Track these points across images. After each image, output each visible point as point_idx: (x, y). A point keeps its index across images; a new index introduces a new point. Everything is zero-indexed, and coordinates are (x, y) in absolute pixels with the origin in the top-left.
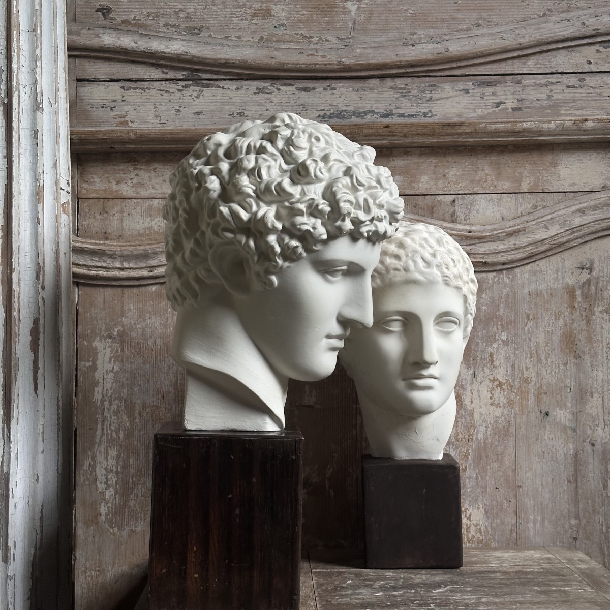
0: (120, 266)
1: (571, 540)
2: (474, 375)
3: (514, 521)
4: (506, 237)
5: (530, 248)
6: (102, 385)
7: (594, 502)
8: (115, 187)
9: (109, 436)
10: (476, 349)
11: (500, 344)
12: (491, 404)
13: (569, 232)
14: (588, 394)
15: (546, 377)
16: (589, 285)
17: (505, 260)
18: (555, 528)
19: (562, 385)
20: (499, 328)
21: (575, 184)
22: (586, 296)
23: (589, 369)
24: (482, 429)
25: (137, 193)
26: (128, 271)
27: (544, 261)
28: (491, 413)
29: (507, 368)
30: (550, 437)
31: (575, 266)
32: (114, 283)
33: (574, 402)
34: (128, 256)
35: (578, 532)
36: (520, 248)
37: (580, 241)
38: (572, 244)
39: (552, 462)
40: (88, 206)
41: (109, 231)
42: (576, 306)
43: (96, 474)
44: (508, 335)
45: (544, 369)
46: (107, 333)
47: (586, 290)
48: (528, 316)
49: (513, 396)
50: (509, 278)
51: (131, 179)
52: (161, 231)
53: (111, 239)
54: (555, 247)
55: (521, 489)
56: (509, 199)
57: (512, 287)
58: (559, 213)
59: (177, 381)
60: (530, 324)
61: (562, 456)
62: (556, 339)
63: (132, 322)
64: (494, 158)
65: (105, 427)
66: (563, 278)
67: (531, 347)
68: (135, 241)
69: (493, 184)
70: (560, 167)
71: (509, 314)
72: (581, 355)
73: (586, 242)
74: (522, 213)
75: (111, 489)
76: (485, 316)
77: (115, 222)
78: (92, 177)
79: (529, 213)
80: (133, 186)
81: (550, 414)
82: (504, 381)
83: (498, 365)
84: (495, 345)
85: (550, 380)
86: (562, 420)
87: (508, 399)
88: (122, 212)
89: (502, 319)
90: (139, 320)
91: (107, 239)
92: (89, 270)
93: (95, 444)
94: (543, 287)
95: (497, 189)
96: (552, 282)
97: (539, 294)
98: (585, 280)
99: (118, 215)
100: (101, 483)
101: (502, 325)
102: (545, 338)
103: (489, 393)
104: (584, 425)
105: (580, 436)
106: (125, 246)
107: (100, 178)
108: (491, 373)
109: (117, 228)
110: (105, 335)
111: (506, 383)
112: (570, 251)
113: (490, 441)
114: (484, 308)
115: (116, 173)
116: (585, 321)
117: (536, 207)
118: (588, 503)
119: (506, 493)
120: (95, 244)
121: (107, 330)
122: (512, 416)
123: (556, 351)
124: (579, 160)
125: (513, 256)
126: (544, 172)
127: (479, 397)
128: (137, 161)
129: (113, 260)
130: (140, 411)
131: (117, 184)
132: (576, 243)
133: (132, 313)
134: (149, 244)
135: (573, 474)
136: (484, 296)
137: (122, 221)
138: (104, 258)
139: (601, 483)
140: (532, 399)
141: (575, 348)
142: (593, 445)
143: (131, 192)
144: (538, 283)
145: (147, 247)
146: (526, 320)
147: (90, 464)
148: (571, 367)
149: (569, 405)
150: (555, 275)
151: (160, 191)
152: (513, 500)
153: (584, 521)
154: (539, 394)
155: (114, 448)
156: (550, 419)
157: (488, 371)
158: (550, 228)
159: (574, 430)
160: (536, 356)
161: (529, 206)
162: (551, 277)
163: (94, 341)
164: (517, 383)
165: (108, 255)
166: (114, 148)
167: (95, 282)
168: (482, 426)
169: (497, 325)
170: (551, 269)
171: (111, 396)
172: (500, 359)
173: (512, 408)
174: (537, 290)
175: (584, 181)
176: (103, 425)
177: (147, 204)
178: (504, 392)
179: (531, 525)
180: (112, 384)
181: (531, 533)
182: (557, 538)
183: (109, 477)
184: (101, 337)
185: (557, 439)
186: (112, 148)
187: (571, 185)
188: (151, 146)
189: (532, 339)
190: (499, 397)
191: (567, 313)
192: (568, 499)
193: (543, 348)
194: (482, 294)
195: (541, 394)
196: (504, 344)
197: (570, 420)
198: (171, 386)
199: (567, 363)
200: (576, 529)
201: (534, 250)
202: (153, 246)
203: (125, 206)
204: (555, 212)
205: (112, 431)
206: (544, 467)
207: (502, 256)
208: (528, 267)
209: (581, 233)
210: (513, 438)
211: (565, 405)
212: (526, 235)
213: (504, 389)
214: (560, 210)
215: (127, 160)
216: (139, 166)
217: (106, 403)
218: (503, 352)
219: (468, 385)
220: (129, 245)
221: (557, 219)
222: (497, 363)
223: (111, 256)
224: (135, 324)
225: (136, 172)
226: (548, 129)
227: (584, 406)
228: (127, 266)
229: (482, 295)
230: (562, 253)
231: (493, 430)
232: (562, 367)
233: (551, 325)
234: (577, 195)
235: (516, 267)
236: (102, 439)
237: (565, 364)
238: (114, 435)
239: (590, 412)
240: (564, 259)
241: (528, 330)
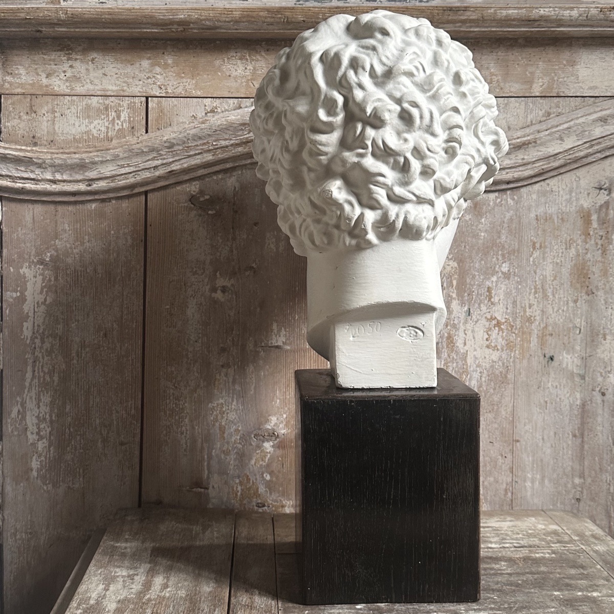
0: (52, 178)
1: (573, 501)
2: (469, 313)
3: (509, 480)
4: (513, 150)
5: (541, 164)
6: (32, 319)
7: (601, 459)
8: (45, 81)
9: (42, 379)
10: (472, 283)
11: (500, 277)
12: (488, 347)
13: (587, 145)
14: (601, 336)
15: (553, 317)
16: (607, 208)
17: (511, 177)
18: (556, 488)
19: (571, 325)
20: (500, 258)
21: (596, 87)
22: (603, 222)
23: (603, 307)
24: (476, 375)
25: (72, 89)
26: (62, 184)
27: (556, 178)
28: (487, 357)
29: (507, 305)
30: (554, 385)
31: (592, 185)
32: (45, 199)
33: (584, 345)
34: (60, 166)
35: (582, 493)
36: (528, 164)
37: (600, 156)
38: (590, 159)
39: (556, 414)
40: (13, 104)
41: (38, 135)
42: (591, 233)
43: (26, 423)
44: (509, 267)
45: (549, 306)
46: (37, 258)
47: (603, 215)
48: (534, 244)
49: (513, 337)
50: (513, 199)
51: (65, 72)
52: (102, 136)
53: (41, 145)
54: (570, 163)
55: (518, 444)
56: (518, 104)
57: (517, 210)
58: (577, 122)
59: (122, 317)
60: (536, 254)
61: (568, 407)
62: (565, 272)
63: (68, 246)
64: (501, 54)
65: (36, 369)
66: (577, 199)
67: (536, 281)
68: (69, 148)
69: (499, 85)
70: (579, 67)
71: (512, 242)
72: (594, 291)
73: (606, 157)
74: (532, 122)
75: (44, 440)
76: (484, 244)
77: (45, 123)
78: (17, 68)
79: (540, 122)
80: (67, 80)
81: (555, 359)
82: (503, 321)
83: (497, 301)
84: (494, 279)
85: (557, 320)
86: (569, 365)
87: (507, 340)
88: (54, 112)
89: (503, 247)
90: (77, 244)
91: (35, 144)
92: (13, 182)
93: (25, 388)
94: (553, 210)
95: (503, 92)
96: (564, 205)
97: (548, 218)
98: (603, 202)
99: (49, 116)
100: (32, 433)
101: (503, 255)
102: (553, 271)
103: (485, 334)
104: (594, 371)
105: (589, 384)
106: (57, 154)
107: (27, 69)
108: (488, 310)
109: (48, 132)
110: (35, 260)
111: (506, 322)
112: (587, 168)
113: (485, 389)
114: (483, 234)
115: (45, 64)
116: (600, 251)
117: (549, 114)
118: (594, 460)
119: (501, 448)
120: (21, 150)
121: (37, 254)
122: (512, 360)
123: (565, 286)
124: (601, 58)
125: (520, 173)
126: (560, 72)
127: (474, 338)
128: (71, 49)
129: (42, 170)
130: (78, 350)
131: (47, 77)
132: (594, 158)
133: (67, 235)
134: (87, 152)
135: (579, 428)
136: (483, 220)
137: (54, 124)
138: (32, 168)
139: (610, 438)
140: (534, 340)
141: (587, 283)
142: (603, 394)
143: (65, 87)
144: (547, 205)
145: (84, 156)
146: (532, 250)
147: (19, 411)
148: (582, 304)
149: (578, 348)
150: (568, 197)
151: (99, 87)
152: (509, 456)
153: (589, 480)
154: (543, 336)
155: (47, 393)
156: (555, 363)
157: (485, 308)
158: (565, 139)
159: (583, 377)
160: (541, 291)
161: (541, 113)
162: (564, 199)
163: (22, 268)
164: (518, 323)
165: (36, 164)
166: (41, 31)
167: (21, 197)
168: (476, 371)
169: (497, 255)
170: (564, 189)
171: (43, 333)
172: (499, 295)
173: (511, 351)
174: (546, 213)
175: (606, 84)
176: (34, 367)
177: (84, 103)
178: (503, 332)
179: (528, 484)
180: (44, 319)
181: (529, 494)
182: (557, 499)
183: (42, 426)
184: (30, 262)
185: (562, 387)
186: (38, 31)
187: (591, 88)
188: (86, 30)
189: (538, 271)
190: (496, 339)
191: (579, 242)
192: (572, 455)
193: (550, 282)
194: (482, 218)
195: (546, 335)
196: (505, 278)
197: (577, 366)
198: (115, 321)
199: (578, 299)
200: (580, 489)
201: (546, 166)
202: (91, 154)
203: (57, 105)
204: (572, 120)
205: (45, 373)
206: (546, 418)
207: (507, 173)
208: (536, 187)
209: (602, 146)
210: (511, 386)
211: (573, 348)
212: (537, 148)
213: (502, 330)
214: (577, 118)
215: (60, 48)
216: (74, 56)
217: (38, 341)
218: (503, 287)
219: (461, 324)
220: (62, 153)
221: (575, 128)
222: (495, 299)
223: (40, 166)
224: (71, 248)
225: (70, 63)
226: (569, 18)
227: (595, 350)
228: (60, 178)
229: (481, 220)
230: (577, 170)
231: (489, 376)
232: (571, 304)
233: (560, 255)
234: (598, 100)
235: (522, 186)
236: (34, 382)
237: (576, 301)
238: (48, 378)
239: (602, 356)
240: (579, 178)
241: (533, 261)
